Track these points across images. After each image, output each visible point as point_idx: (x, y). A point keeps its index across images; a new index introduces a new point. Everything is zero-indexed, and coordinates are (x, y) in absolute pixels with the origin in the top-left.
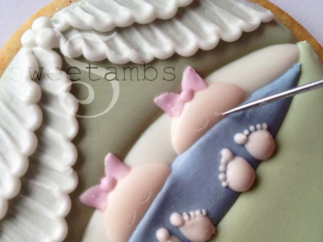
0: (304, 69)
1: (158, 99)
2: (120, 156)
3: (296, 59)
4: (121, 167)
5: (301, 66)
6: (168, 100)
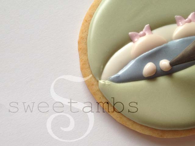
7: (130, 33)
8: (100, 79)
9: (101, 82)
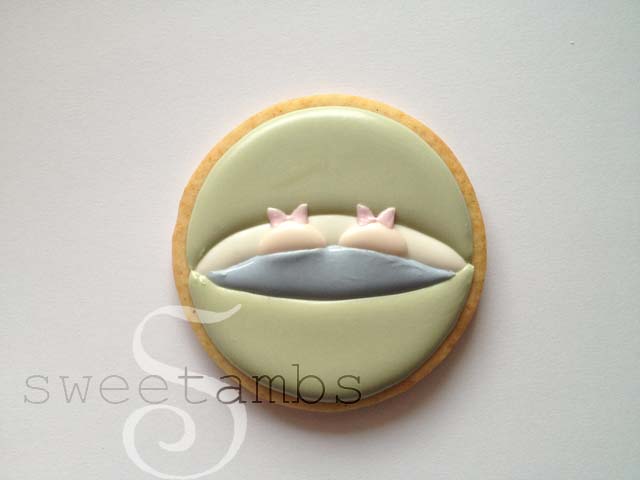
0: (454, 279)
1: (361, 206)
2: (310, 212)
3: (456, 270)
4: (304, 216)
5: (454, 276)
6: (365, 213)
7: (270, 209)
8: (194, 269)
9: (194, 274)
